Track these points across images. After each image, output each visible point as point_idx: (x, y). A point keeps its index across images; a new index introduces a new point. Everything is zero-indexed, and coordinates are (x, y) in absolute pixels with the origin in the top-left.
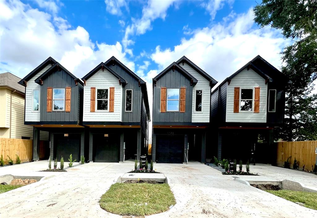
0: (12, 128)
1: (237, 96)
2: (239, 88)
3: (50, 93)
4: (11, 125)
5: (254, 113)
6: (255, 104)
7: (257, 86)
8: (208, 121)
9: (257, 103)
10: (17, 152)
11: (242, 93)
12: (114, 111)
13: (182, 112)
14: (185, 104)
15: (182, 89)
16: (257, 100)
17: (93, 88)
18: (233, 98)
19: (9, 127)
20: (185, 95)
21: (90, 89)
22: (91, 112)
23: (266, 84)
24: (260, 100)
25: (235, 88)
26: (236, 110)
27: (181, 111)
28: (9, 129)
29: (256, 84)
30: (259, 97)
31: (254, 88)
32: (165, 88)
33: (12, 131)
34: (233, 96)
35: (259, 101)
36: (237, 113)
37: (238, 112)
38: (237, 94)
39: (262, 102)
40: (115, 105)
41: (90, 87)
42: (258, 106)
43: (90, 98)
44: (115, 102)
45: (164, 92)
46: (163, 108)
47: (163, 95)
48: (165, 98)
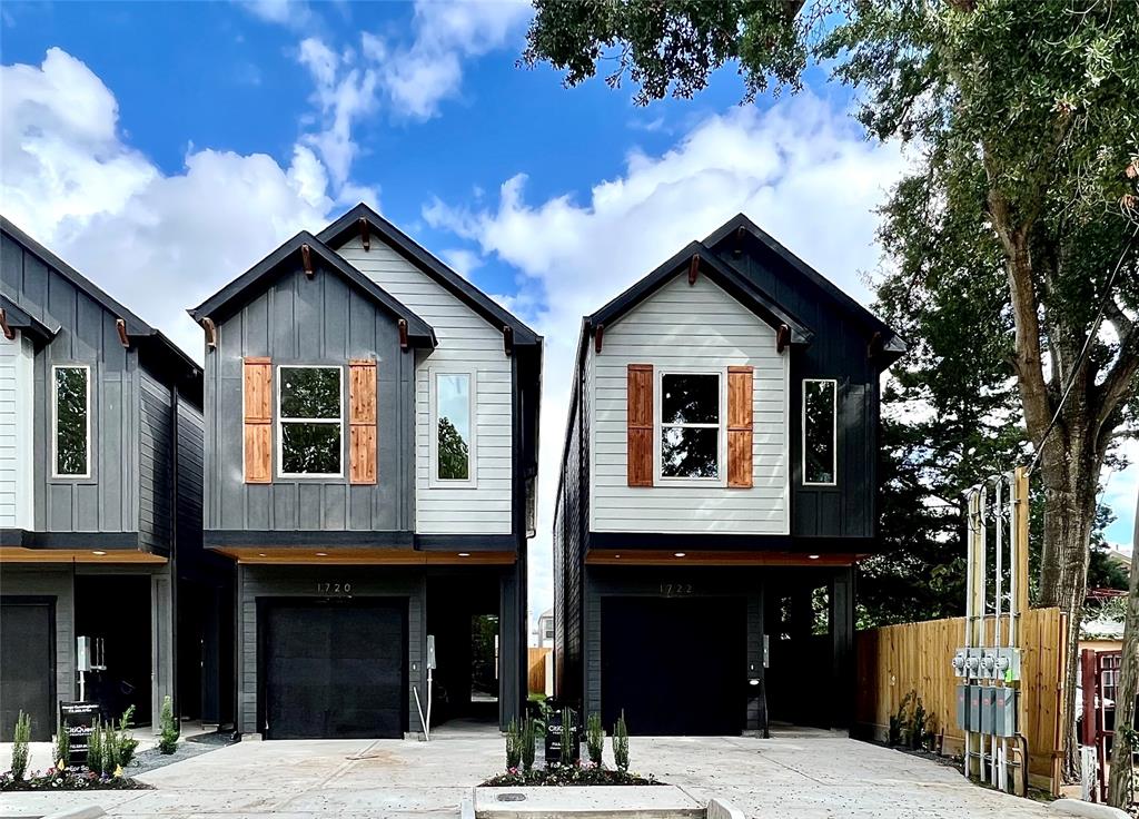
1: (641, 406)
5: (728, 488)
11: (664, 396)
13: (358, 481)
14: (373, 444)
15: (360, 369)
16: (740, 425)
18: (625, 416)
20: (374, 399)
23: (780, 350)
24: (757, 428)
25: (631, 368)
26: (639, 476)
27: (357, 475)
29: (737, 352)
30: (750, 414)
31: (725, 371)
32: (269, 360)
34: (625, 404)
35: (749, 430)
36: (641, 486)
37: (651, 486)
38: (642, 398)
39: (766, 439)
42: (747, 457)
45: (257, 381)
46: (258, 462)
47: (256, 396)
48: (268, 409)
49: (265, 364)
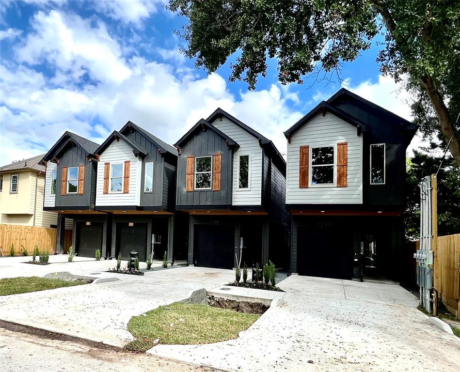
0: (36, 215)
1: (304, 160)
2: (307, 147)
3: (65, 172)
4: (35, 211)
5: (337, 187)
6: (338, 171)
7: (343, 141)
8: (259, 203)
9: (342, 170)
10: (37, 241)
12: (129, 192)
13: (215, 190)
14: (220, 178)
15: (217, 157)
16: (342, 164)
17: (107, 164)
18: (298, 164)
19: (32, 213)
20: (220, 165)
21: (104, 165)
22: (104, 194)
24: (349, 164)
25: (301, 148)
26: (304, 184)
28: (33, 216)
29: (341, 138)
30: (346, 160)
31: (336, 145)
33: (36, 217)
34: (299, 160)
35: (346, 165)
36: (304, 188)
37: (307, 187)
38: (305, 158)
39: (352, 168)
40: (130, 183)
41: (104, 163)
42: (345, 175)
43: (103, 177)
44: (130, 180)
45: (190, 162)
46: (190, 185)
47: (190, 167)
48: (193, 170)
49: (192, 157)
